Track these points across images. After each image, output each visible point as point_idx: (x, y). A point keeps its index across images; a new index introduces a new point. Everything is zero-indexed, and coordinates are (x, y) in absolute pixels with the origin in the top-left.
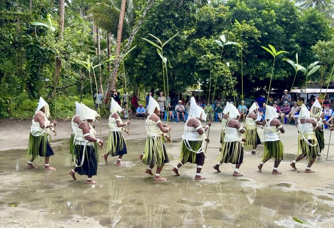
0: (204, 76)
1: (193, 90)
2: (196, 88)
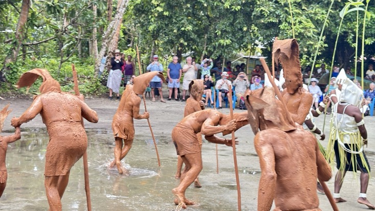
0: (268, 33)
1: (249, 56)
2: (254, 52)
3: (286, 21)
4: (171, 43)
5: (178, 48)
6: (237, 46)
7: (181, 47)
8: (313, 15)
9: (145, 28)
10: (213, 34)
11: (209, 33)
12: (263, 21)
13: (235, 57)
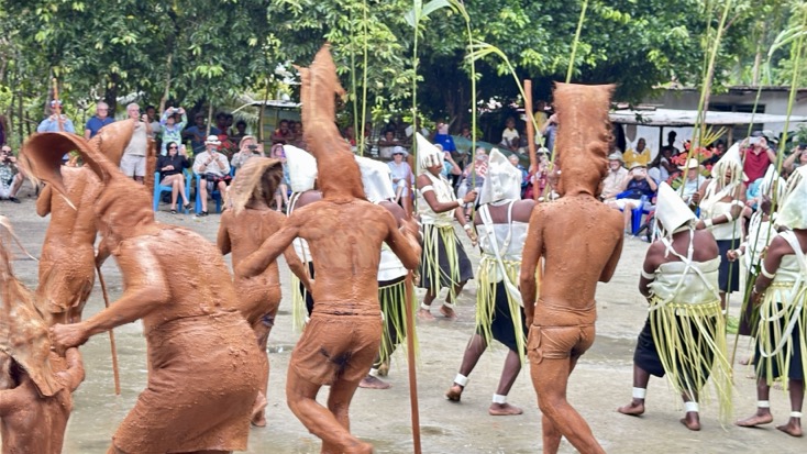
0: (302, 51)
1: (263, 102)
2: (276, 93)
3: (339, 28)
4: (91, 72)
5: (108, 82)
6: (237, 80)
7: (113, 81)
8: (391, 15)
9: (30, 39)
10: (185, 53)
11: (175, 51)
12: (290, 27)
13: (235, 103)
